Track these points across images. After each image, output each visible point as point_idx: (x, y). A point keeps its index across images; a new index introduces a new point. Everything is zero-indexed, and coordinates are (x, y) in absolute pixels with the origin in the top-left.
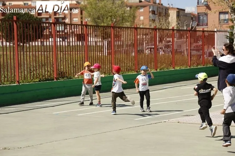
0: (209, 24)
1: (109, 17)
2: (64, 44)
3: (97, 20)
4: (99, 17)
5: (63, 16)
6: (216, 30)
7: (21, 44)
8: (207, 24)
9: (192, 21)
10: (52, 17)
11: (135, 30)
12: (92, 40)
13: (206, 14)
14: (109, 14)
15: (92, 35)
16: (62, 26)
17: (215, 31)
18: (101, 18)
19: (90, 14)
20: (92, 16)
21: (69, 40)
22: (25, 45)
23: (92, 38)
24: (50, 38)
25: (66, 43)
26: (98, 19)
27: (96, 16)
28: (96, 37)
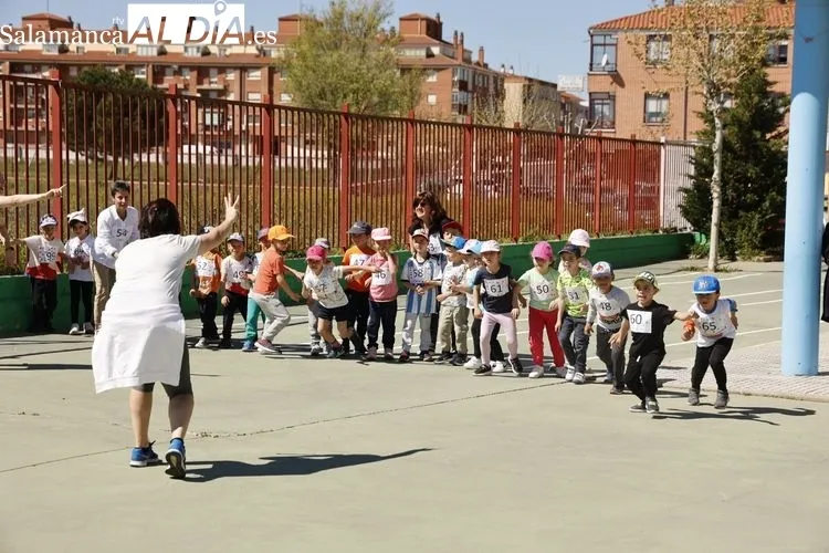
0: (617, 123)
1: (351, 95)
2: (223, 162)
3: (317, 100)
4: (324, 93)
5: (221, 87)
6: (663, 140)
7: (111, 158)
8: (614, 123)
9: (562, 112)
10: (191, 87)
11: (467, 133)
12: (294, 154)
13: (612, 98)
14: (351, 86)
15: (296, 140)
16: (212, 113)
17: (662, 144)
18: (329, 97)
19: (301, 85)
20: (304, 88)
21: (237, 152)
22: (120, 160)
23: (296, 149)
24: (183, 144)
25: (230, 159)
26: (322, 99)
27: (315, 90)
28: (308, 146)
